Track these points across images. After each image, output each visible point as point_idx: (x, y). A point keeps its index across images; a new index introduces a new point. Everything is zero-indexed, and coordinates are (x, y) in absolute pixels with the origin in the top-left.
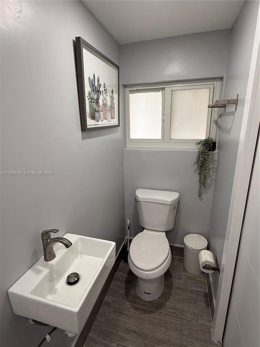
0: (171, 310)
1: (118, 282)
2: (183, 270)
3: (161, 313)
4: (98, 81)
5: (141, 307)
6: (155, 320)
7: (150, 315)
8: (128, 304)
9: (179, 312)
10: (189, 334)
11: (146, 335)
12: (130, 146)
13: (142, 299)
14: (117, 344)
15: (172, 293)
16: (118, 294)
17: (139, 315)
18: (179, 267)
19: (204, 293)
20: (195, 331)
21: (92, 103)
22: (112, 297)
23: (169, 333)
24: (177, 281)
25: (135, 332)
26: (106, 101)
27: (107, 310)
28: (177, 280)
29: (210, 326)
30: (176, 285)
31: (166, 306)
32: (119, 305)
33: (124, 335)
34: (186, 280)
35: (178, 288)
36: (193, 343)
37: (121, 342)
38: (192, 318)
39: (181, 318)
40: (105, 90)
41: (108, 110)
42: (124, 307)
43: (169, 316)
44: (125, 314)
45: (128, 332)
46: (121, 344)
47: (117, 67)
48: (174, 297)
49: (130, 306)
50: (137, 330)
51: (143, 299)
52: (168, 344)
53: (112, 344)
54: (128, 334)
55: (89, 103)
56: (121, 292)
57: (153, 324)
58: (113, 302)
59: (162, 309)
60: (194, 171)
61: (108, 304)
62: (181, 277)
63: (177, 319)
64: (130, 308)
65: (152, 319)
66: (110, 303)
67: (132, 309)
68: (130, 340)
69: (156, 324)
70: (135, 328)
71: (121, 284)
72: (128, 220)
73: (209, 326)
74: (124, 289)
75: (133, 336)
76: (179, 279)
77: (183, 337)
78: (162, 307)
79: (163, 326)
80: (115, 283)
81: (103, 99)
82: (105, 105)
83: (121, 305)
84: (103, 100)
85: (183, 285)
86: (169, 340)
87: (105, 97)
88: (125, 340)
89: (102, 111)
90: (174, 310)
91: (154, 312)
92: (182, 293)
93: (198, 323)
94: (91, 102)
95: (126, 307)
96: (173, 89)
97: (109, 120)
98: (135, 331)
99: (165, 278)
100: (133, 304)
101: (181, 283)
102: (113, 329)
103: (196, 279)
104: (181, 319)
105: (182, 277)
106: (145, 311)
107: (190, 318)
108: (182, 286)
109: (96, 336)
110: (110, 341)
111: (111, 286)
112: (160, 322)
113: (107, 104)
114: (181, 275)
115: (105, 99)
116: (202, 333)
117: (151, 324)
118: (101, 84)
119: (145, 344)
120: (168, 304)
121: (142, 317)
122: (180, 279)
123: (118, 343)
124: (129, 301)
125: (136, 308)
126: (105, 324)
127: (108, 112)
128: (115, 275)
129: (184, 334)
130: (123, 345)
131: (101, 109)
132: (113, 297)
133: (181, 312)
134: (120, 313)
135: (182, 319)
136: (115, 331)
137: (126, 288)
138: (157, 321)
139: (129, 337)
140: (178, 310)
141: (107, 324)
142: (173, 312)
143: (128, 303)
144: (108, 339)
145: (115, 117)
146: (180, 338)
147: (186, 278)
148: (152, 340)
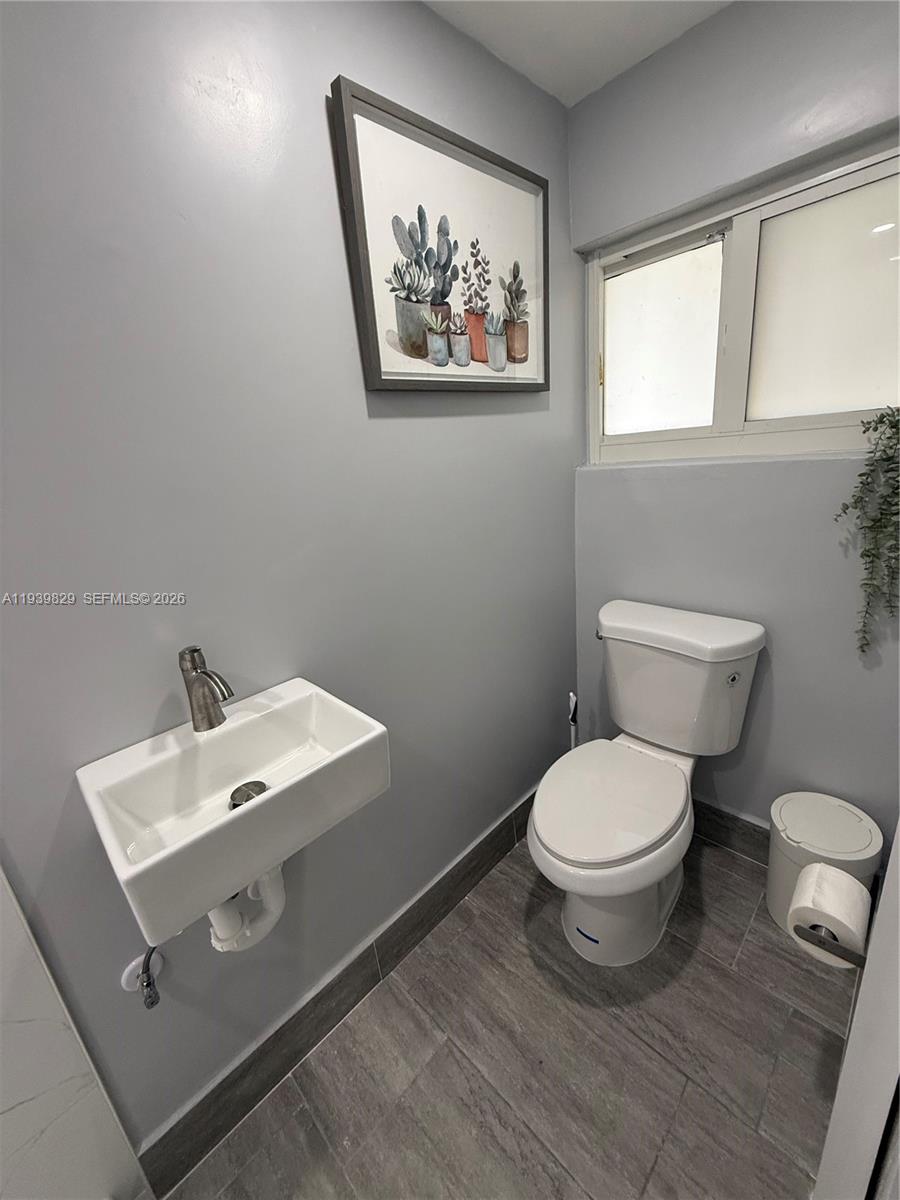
0: (655, 1026)
1: (517, 868)
2: (757, 914)
3: (617, 1018)
4: (443, 231)
5: (556, 968)
6: (589, 1032)
7: (577, 1005)
8: (520, 941)
9: (687, 1050)
10: (698, 1147)
11: (541, 1062)
12: (600, 459)
13: (570, 946)
14: (449, 1038)
15: (683, 974)
16: (504, 901)
17: (541, 991)
18: (743, 897)
19: (827, 1032)
20: (730, 1151)
21: (410, 303)
22: (484, 902)
23: (622, 1099)
24: (718, 942)
25: (511, 1035)
26: (482, 300)
27: (458, 933)
28: (718, 937)
29: (808, 1176)
30: (711, 952)
31: (642, 1004)
32: (496, 931)
33: (478, 1025)
34: (762, 952)
35: (714, 967)
36: (706, 1192)
37: (459, 1037)
38: (732, 1100)
39: (685, 1075)
40: (477, 264)
41: (492, 331)
42: (507, 945)
43: (644, 1047)
44: (502, 966)
45: (492, 1023)
46: (459, 1044)
47: (540, 184)
48: (686, 991)
49: (525, 951)
50: (518, 1029)
51: (572, 945)
52: (603, 1134)
53: (435, 1032)
54: (489, 1027)
55: (397, 301)
56: (515, 899)
57: (575, 1040)
58: (483, 916)
59: (627, 1010)
60: (841, 544)
61: (467, 916)
62: (743, 935)
63: (669, 1069)
64: (524, 955)
65: (579, 1024)
66: (475, 915)
67: (529, 961)
68: (487, 1046)
69: (586, 1043)
70: (515, 1020)
71: (524, 876)
72: (571, 694)
73: (801, 1170)
74: (526, 895)
75: (500, 1041)
76: (732, 937)
77: (668, 1146)
78: (628, 1002)
79: (606, 1065)
80: (508, 868)
81: (468, 294)
82: (478, 315)
83: (501, 934)
84: (466, 298)
85: (738, 965)
86: (612, 1122)
87: (476, 286)
88: (473, 1038)
89: (462, 334)
90: (667, 1033)
91: (595, 1005)
92: (726, 992)
93: (756, 1132)
94: (408, 299)
95: (513, 947)
96: (767, 212)
97: (499, 365)
98: (511, 1031)
99: (673, 914)
100: (537, 950)
101: (734, 957)
102: (455, 991)
103: (805, 966)
104: (684, 1079)
105: (746, 936)
106: (566, 988)
107: (724, 1092)
108: (734, 968)
109: (405, 987)
110: (432, 1019)
111: (493, 870)
112: (602, 1044)
113: (488, 311)
114: (746, 927)
115: (477, 294)
116: (759, 1179)
117: (568, 1035)
118: (456, 242)
119: (528, 1087)
120: (654, 1001)
121: (549, 999)
122: (735, 938)
123: (451, 1036)
124: (528, 936)
125: (539, 965)
126: (437, 967)
127: (491, 340)
128: (517, 845)
129: (675, 1137)
130: (465, 1051)
131: (456, 326)
132: (487, 902)
133: (694, 1054)
134: (490, 956)
135: (688, 1078)
136: (456, 999)
137: (532, 894)
138: (591, 1036)
139: (487, 1039)
140: (684, 1040)
141: (442, 969)
142: (663, 1040)
143: (523, 939)
144: (432, 1012)
145: (527, 356)
146: (659, 1140)
147: (761, 944)
148: (554, 1086)
